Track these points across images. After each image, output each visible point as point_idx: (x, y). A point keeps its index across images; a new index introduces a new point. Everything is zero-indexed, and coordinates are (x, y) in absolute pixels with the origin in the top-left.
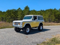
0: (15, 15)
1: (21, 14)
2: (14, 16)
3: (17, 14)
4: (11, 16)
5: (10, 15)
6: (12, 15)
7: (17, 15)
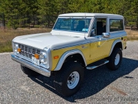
0: (32, 8)
1: (47, 4)
2: (27, 9)
3: (35, 4)
4: (20, 10)
5: (17, 8)
6: (21, 7)
7: (35, 7)
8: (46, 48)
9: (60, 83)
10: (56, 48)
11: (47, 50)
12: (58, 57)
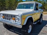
8: (19, 14)
9: (25, 31)
10: (24, 14)
11: (20, 15)
12: (24, 18)
